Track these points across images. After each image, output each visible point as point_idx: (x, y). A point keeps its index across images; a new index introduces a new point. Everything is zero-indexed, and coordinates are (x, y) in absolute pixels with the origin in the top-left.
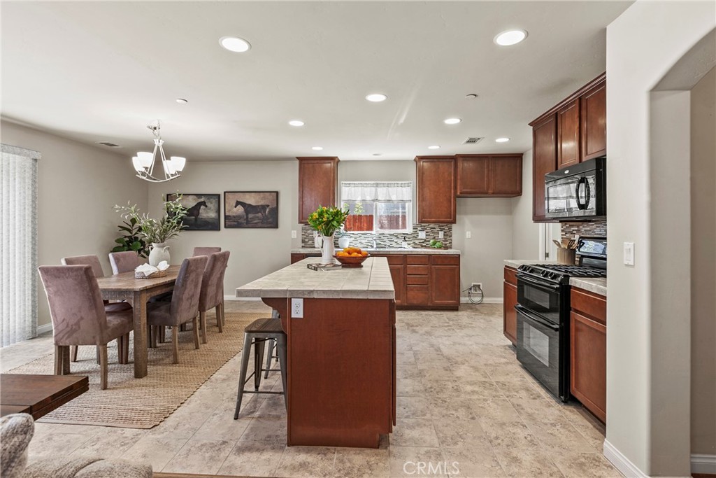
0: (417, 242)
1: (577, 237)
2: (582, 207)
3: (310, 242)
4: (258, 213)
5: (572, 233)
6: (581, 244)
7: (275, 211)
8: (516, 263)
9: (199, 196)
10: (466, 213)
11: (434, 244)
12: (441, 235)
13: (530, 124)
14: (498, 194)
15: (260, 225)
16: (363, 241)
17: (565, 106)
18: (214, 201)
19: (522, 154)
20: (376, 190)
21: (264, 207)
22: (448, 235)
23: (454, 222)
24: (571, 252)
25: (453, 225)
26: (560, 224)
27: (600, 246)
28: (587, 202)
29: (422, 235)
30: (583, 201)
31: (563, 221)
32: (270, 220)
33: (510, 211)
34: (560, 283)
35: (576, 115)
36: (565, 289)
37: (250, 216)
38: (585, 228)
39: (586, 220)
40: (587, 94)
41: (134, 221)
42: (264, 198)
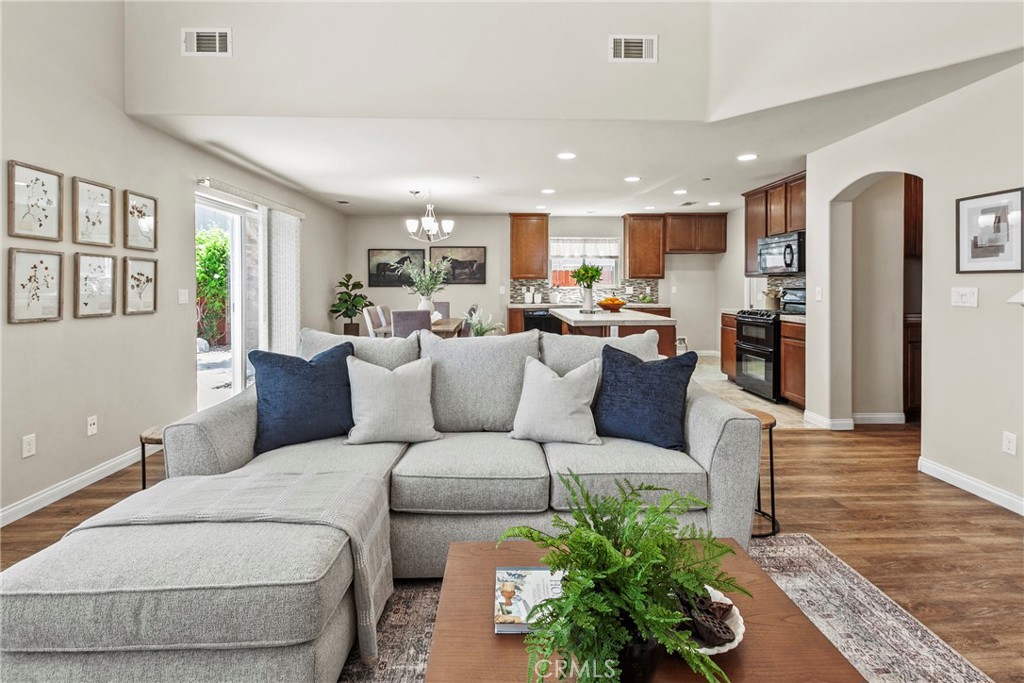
0: (625, 297)
1: (781, 289)
2: (788, 265)
3: (519, 298)
4: (465, 268)
5: (776, 285)
6: (785, 293)
7: (482, 267)
8: (734, 310)
9: (403, 251)
10: (671, 269)
11: (644, 298)
12: (648, 290)
13: (743, 195)
14: (704, 250)
15: (467, 281)
16: (572, 297)
17: (774, 187)
18: (418, 256)
19: (726, 214)
20: (585, 247)
21: (471, 263)
22: (654, 290)
23: (662, 277)
24: (777, 300)
25: (660, 281)
26: (766, 279)
27: (800, 293)
28: (792, 261)
29: (630, 290)
30: (788, 262)
31: (771, 275)
32: (478, 276)
33: (713, 267)
34: (774, 319)
35: (783, 195)
36: (777, 323)
37: (457, 271)
38: (788, 282)
39: (790, 275)
40: (791, 182)
41: (349, 277)
42: (471, 253)
